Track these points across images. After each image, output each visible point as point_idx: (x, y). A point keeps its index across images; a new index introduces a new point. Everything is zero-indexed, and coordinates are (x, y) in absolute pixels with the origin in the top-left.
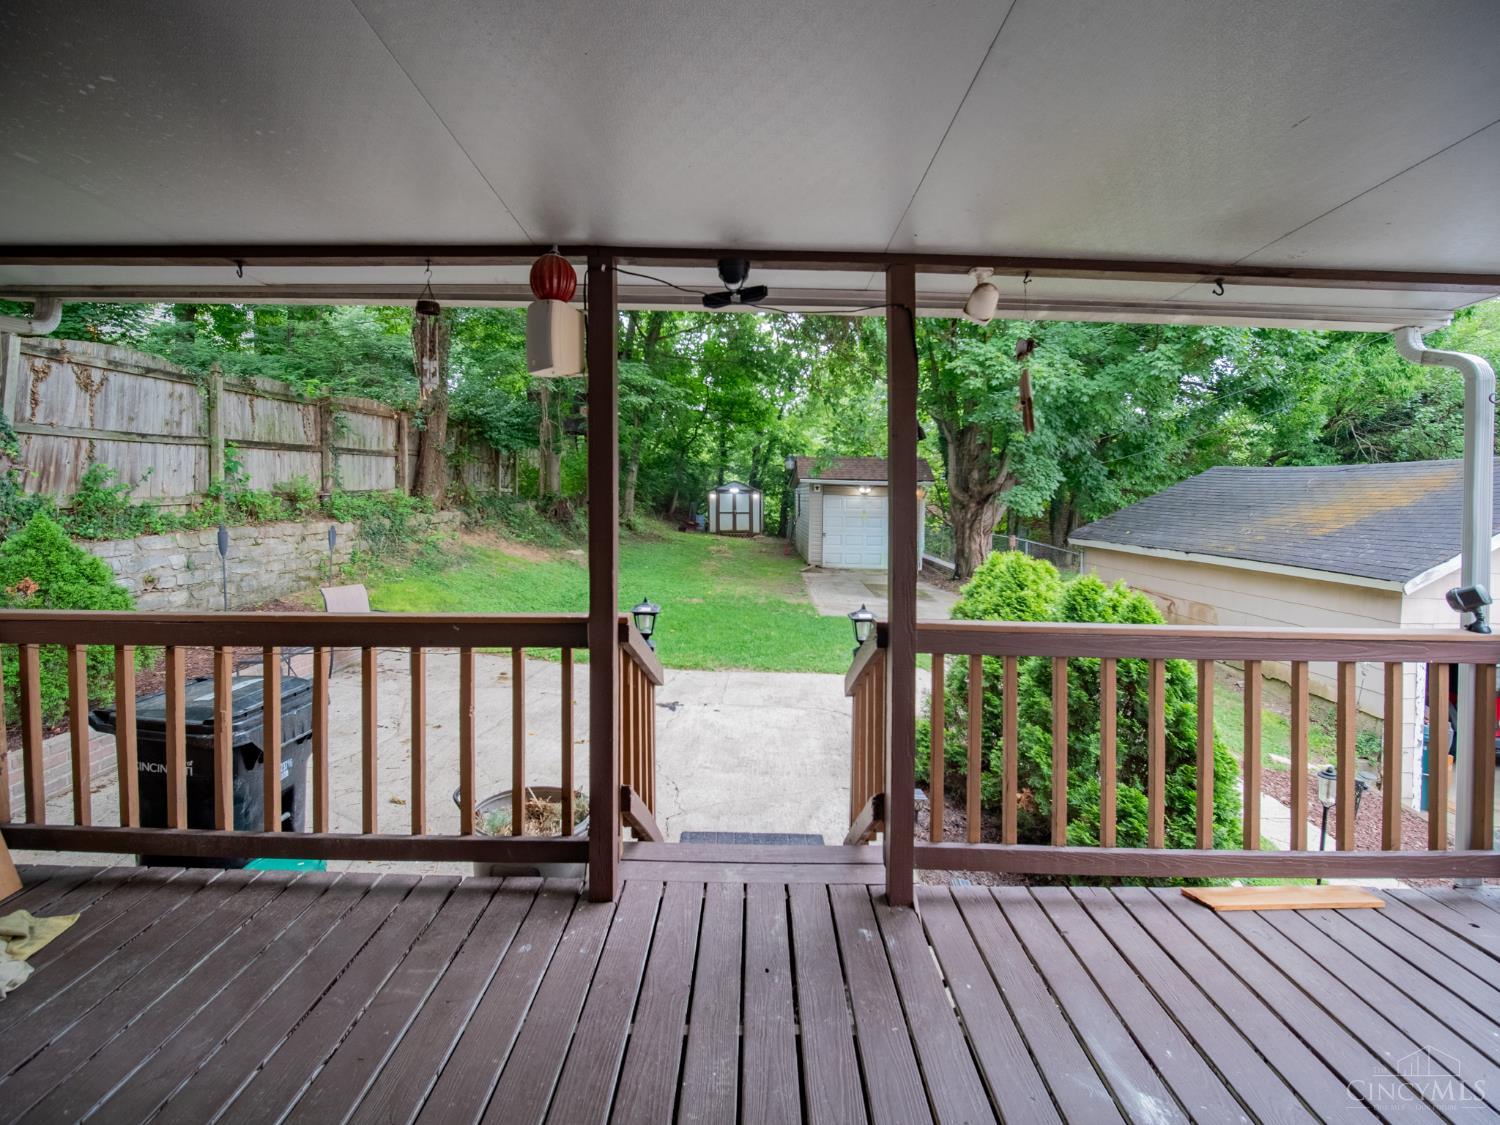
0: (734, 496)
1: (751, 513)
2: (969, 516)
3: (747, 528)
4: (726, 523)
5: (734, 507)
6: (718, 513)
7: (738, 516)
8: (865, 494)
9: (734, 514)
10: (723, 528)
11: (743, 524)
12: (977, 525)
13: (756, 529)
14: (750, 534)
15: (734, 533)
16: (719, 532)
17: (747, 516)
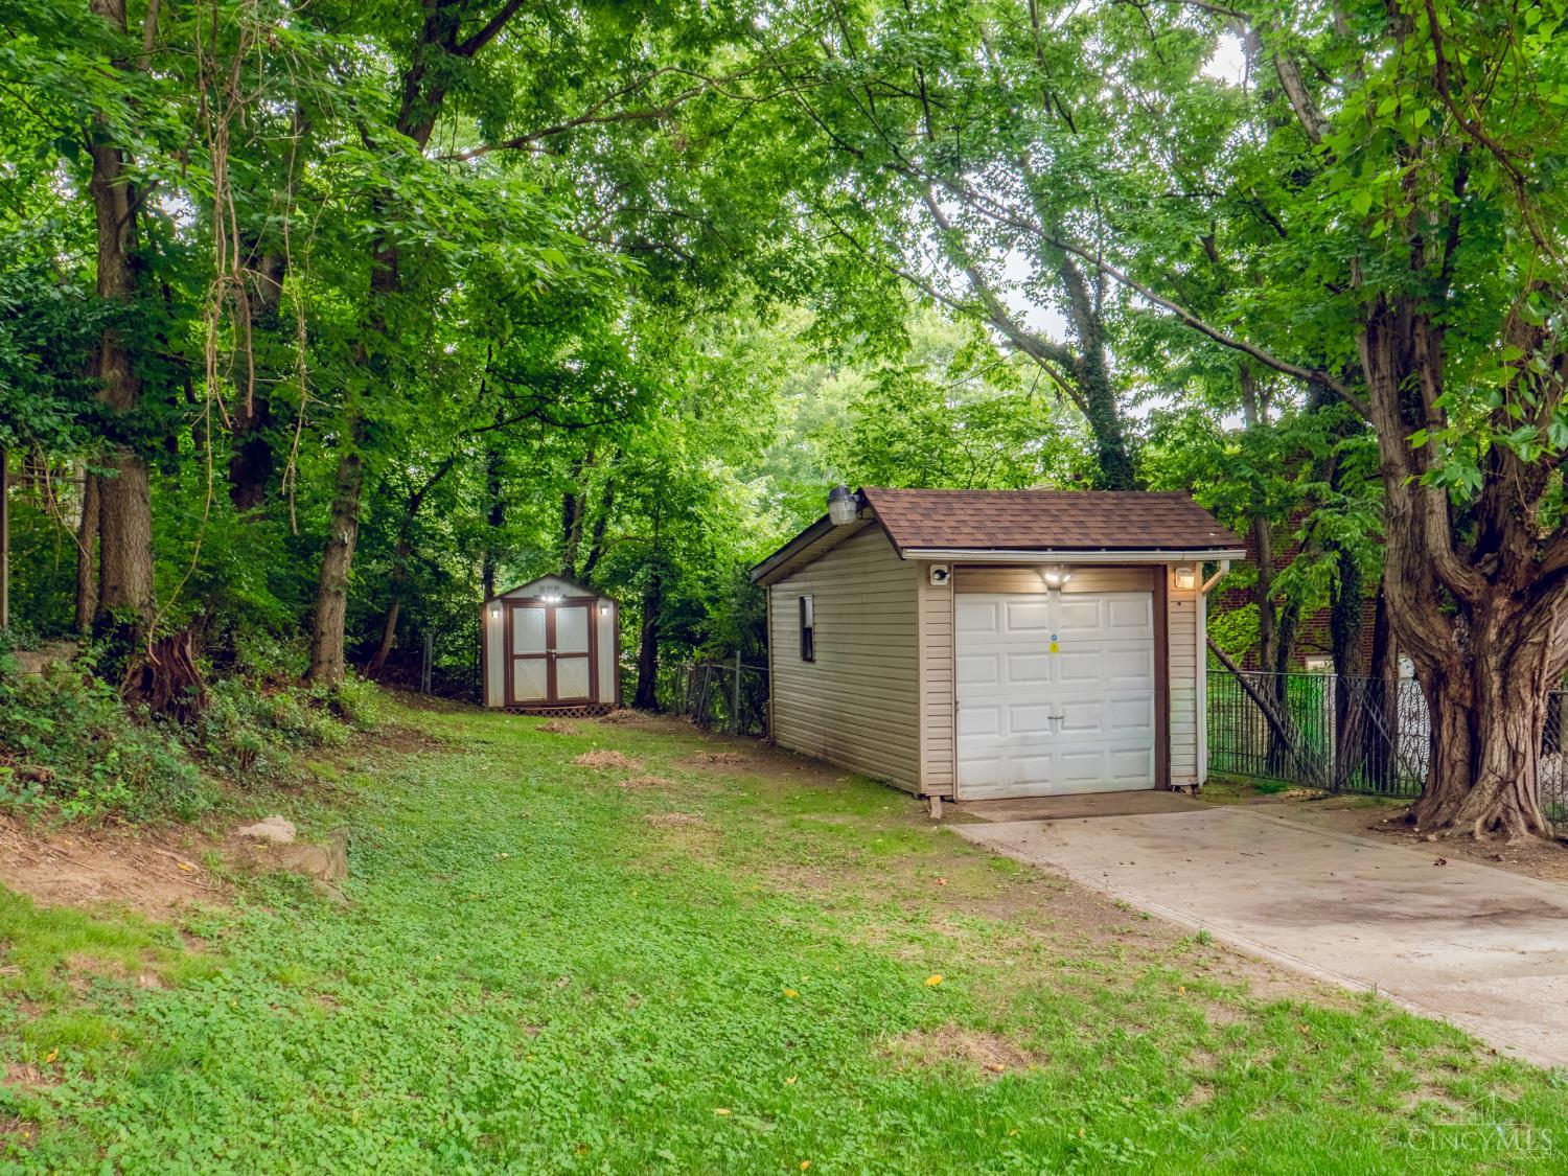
0: (550, 610)
1: (592, 655)
2: (1492, 634)
3: (583, 692)
4: (531, 683)
5: (551, 640)
6: (510, 658)
7: (561, 664)
8: (1056, 589)
9: (551, 660)
10: (521, 694)
11: (573, 682)
12: (1527, 657)
13: (607, 694)
14: (591, 707)
15: (552, 706)
16: (513, 707)
17: (585, 662)
